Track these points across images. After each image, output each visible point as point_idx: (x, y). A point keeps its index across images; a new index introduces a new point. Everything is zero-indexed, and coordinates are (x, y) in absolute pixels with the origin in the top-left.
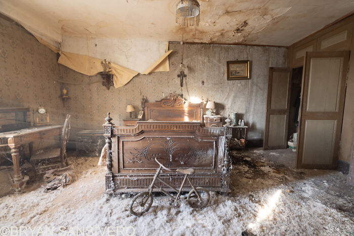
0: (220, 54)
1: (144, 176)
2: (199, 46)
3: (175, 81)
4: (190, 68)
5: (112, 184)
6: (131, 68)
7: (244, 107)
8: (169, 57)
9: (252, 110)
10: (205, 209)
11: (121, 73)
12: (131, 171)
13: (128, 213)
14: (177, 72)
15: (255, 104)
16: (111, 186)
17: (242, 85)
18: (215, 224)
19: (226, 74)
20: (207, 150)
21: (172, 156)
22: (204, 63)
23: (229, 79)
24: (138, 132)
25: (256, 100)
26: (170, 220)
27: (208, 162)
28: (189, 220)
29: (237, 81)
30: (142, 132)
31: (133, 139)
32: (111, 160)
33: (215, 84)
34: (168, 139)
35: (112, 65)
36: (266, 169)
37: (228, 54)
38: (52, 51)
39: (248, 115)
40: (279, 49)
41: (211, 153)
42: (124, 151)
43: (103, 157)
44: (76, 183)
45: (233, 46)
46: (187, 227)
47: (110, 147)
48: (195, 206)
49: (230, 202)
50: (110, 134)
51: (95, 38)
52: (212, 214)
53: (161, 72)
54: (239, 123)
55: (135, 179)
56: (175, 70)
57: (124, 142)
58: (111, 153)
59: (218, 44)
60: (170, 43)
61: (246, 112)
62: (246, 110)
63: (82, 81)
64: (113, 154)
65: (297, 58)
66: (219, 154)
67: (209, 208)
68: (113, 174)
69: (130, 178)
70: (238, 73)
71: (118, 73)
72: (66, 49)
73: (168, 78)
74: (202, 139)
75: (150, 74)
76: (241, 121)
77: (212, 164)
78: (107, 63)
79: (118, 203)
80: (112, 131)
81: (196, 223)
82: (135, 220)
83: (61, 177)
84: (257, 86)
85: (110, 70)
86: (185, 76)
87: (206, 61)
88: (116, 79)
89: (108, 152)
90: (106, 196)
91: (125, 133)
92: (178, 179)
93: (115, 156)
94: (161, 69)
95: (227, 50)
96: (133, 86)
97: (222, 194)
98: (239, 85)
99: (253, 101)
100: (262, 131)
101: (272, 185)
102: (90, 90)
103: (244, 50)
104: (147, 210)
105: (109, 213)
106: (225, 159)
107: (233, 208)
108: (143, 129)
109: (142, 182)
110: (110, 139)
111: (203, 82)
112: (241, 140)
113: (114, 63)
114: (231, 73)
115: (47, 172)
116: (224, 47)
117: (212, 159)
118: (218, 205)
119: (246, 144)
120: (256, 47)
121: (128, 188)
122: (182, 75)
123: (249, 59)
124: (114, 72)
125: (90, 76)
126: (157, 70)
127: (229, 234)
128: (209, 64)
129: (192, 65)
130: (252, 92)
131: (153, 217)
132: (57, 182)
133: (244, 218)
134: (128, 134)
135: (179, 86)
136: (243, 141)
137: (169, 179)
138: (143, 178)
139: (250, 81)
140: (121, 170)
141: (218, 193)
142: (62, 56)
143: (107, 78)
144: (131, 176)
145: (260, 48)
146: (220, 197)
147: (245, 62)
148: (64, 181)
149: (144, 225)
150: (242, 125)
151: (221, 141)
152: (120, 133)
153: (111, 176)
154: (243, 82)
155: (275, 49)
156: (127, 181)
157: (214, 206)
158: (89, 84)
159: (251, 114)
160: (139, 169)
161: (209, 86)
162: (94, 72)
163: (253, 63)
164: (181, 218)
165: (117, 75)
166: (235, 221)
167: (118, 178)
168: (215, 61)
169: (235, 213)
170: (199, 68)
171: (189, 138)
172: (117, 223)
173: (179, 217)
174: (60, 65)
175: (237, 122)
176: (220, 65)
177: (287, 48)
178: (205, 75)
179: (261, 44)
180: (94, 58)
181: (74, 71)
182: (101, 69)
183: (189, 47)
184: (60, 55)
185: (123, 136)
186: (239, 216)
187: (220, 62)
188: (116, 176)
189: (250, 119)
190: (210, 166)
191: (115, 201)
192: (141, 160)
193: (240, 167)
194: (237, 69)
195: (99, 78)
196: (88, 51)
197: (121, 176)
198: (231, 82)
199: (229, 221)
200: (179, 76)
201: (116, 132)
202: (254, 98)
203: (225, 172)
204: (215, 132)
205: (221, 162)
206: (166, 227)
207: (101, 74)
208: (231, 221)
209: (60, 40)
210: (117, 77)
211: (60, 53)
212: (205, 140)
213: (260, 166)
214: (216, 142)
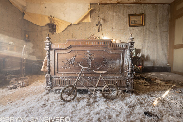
0: (123, 11)
1: (72, 78)
2: (110, 5)
3: (94, 28)
4: (104, 20)
5: (50, 83)
6: (67, 21)
7: (141, 45)
8: (91, 12)
9: (146, 46)
10: (115, 100)
11: (61, 24)
12: (63, 74)
13: (60, 100)
14: (96, 22)
15: (148, 43)
16: (49, 84)
17: (139, 30)
18: (123, 108)
19: (128, 23)
20: (116, 60)
21: (91, 64)
22: (113, 16)
23: (130, 26)
24: (67, 46)
25: (149, 40)
26: (89, 105)
27: (116, 68)
28: (103, 105)
29: (135, 27)
30: (70, 47)
31: (64, 51)
32: (49, 67)
33: (121, 30)
34: (88, 51)
35: (55, 19)
36: (159, 82)
37: (129, 10)
38: (20, 11)
39: (144, 50)
40: (164, 5)
41: (119, 62)
42: (58, 60)
43: (45, 64)
44: (29, 86)
45: (133, 4)
46: (101, 109)
47: (49, 58)
48: (108, 98)
49: (134, 96)
50: (49, 48)
51: (45, 3)
52: (120, 102)
53: (85, 23)
54: (138, 55)
55: (66, 80)
56: (94, 21)
57: (58, 54)
58: (49, 61)
59: (122, 4)
60: (91, 4)
61: (142, 48)
62: (142, 47)
63: (37, 30)
64: (51, 62)
65: (177, 10)
66: (125, 63)
67: (118, 99)
68: (50, 76)
69: (62, 79)
70: (136, 22)
71: (59, 24)
72: (28, 11)
73: (90, 27)
74: (112, 52)
75: (78, 24)
76: (139, 53)
77: (120, 70)
78: (52, 17)
79: (54, 95)
80: (50, 46)
81: (108, 107)
82: (64, 104)
83: (20, 82)
84: (149, 30)
85: (54, 22)
86: (101, 25)
87: (114, 15)
88: (57, 27)
89: (48, 61)
90: (46, 91)
91: (59, 47)
92: (95, 80)
93: (52, 63)
94: (85, 21)
95: (128, 8)
96: (68, 32)
97: (127, 92)
98: (137, 30)
99: (147, 41)
100: (153, 61)
101: (164, 89)
102: (42, 35)
103: (139, 7)
104: (73, 99)
105: (47, 100)
106: (130, 66)
107: (136, 99)
108: (71, 44)
109: (70, 82)
110: (49, 51)
111: (113, 29)
112: (139, 66)
113: (57, 18)
114: (132, 22)
115: (12, 79)
116: (126, 6)
117: (120, 66)
118: (124, 98)
119: (143, 69)
120: (147, 5)
121: (61, 86)
122: (99, 24)
123: (143, 12)
124: (56, 23)
125: (42, 26)
126: (83, 22)
127: (134, 113)
128: (116, 17)
129: (105, 18)
130: (146, 34)
131: (76, 103)
132: (17, 84)
133: (145, 105)
134: (61, 48)
135: (97, 31)
136: (141, 67)
137: (89, 80)
138: (71, 79)
139: (144, 27)
140: (56, 74)
141: (124, 91)
142: (26, 14)
143: (52, 27)
144: (62, 78)
145: (150, 5)
146: (126, 94)
147: (140, 15)
148: (22, 84)
149: (69, 107)
150: (139, 55)
151: (126, 53)
152: (55, 47)
153: (49, 77)
154: (140, 28)
155: (161, 5)
156: (60, 81)
157: (122, 98)
158: (41, 31)
159: (146, 49)
160: (68, 73)
161: (117, 31)
162: (44, 24)
163: (146, 15)
164: (97, 104)
165: (58, 25)
166: (138, 106)
167: (54, 79)
168: (121, 15)
169: (138, 101)
170: (110, 19)
171: (103, 51)
172: (51, 105)
173: (96, 104)
174: (24, 20)
175: (136, 54)
176: (124, 17)
177: (170, 4)
178: (114, 24)
179: (151, 3)
180: (44, 15)
181: (33, 24)
182: (48, 21)
183: (103, 7)
184: (25, 14)
185: (58, 49)
186: (141, 104)
187: (124, 15)
188: (53, 78)
189: (145, 53)
190: (118, 72)
191: (51, 95)
192: (69, 66)
193: (139, 81)
194: (136, 20)
195: (47, 27)
196: (41, 11)
197: (56, 78)
198: (131, 28)
199: (134, 106)
200: (97, 25)
201: (53, 47)
202: (147, 38)
203: (129, 76)
204: (121, 46)
205: (126, 69)
206: (86, 109)
207: (48, 25)
208: (135, 107)
209: (25, 5)
210: (58, 27)
211: (25, 12)
212: (114, 53)
213: (154, 80)
214: (122, 54)
